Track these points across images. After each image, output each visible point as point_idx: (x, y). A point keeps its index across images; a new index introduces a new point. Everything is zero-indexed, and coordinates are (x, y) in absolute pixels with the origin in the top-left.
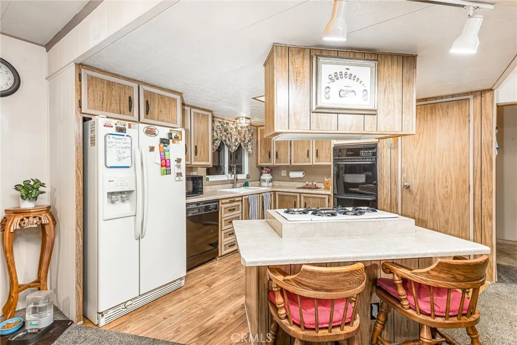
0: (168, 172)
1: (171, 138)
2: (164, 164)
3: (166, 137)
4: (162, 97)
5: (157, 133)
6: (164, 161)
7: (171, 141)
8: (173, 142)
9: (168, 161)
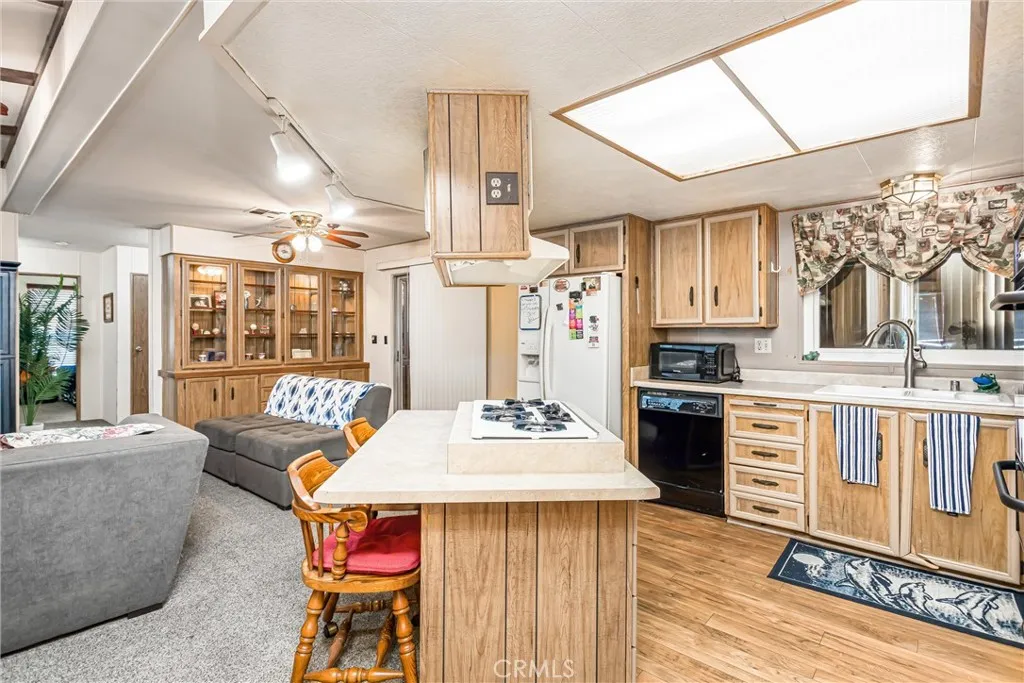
0: (580, 336)
1: (585, 289)
2: (573, 325)
3: (578, 288)
4: (596, 232)
5: (567, 286)
6: (573, 321)
7: (584, 293)
8: (588, 294)
9: (579, 321)
